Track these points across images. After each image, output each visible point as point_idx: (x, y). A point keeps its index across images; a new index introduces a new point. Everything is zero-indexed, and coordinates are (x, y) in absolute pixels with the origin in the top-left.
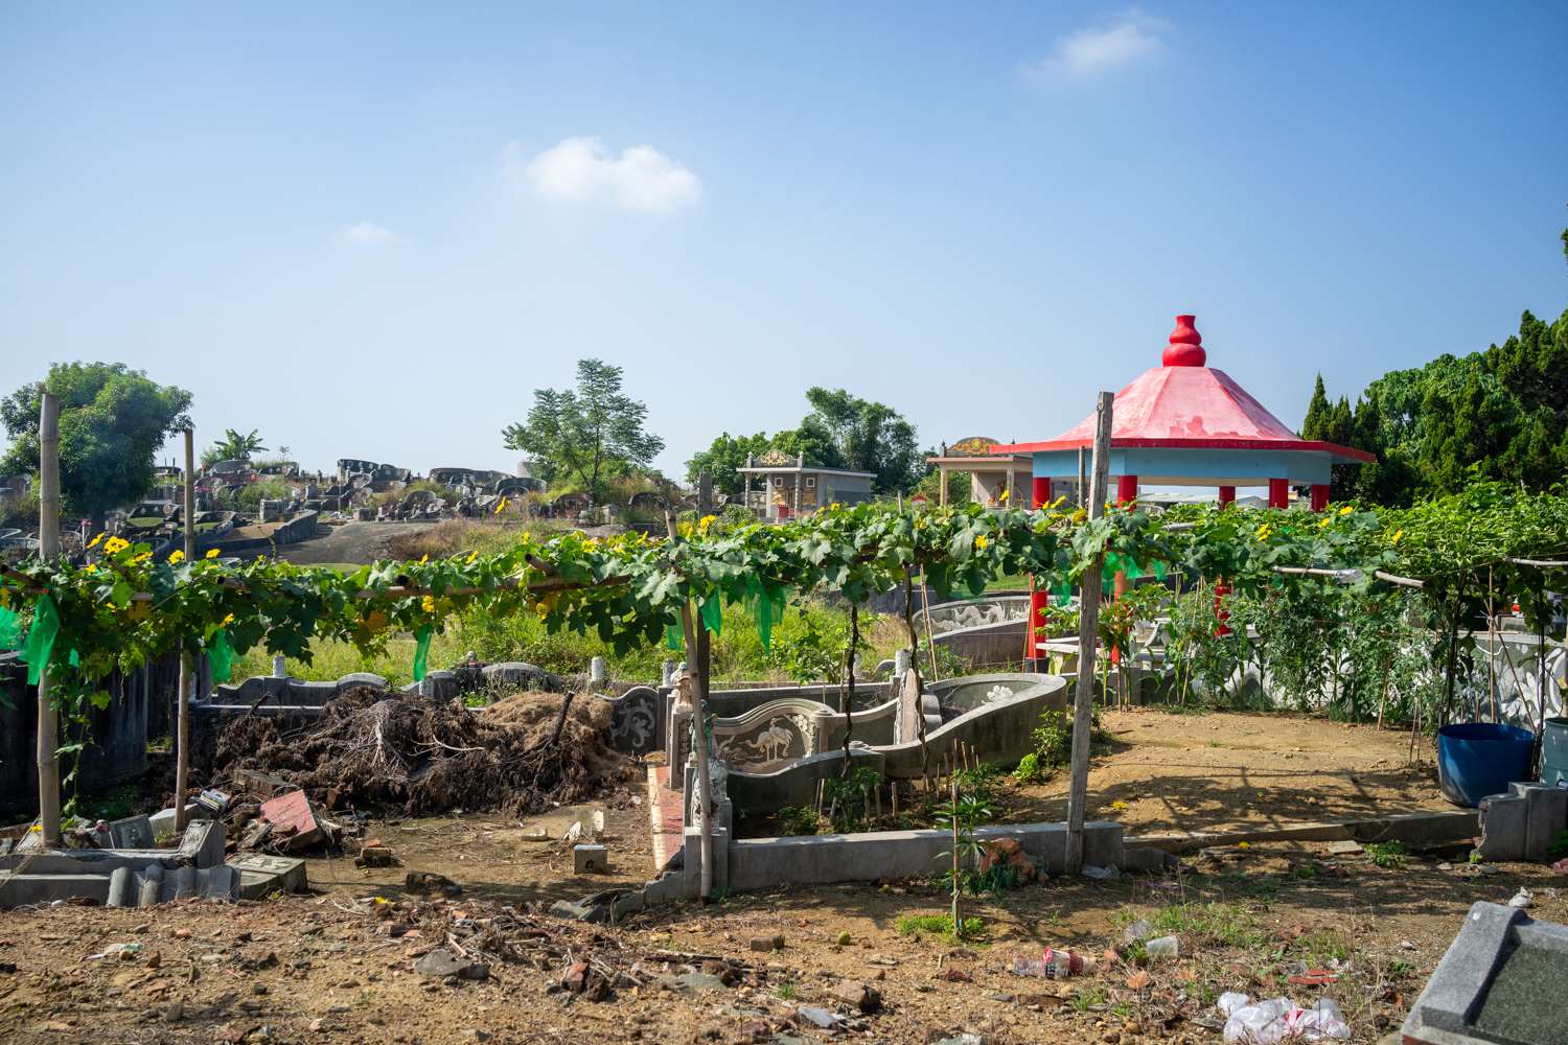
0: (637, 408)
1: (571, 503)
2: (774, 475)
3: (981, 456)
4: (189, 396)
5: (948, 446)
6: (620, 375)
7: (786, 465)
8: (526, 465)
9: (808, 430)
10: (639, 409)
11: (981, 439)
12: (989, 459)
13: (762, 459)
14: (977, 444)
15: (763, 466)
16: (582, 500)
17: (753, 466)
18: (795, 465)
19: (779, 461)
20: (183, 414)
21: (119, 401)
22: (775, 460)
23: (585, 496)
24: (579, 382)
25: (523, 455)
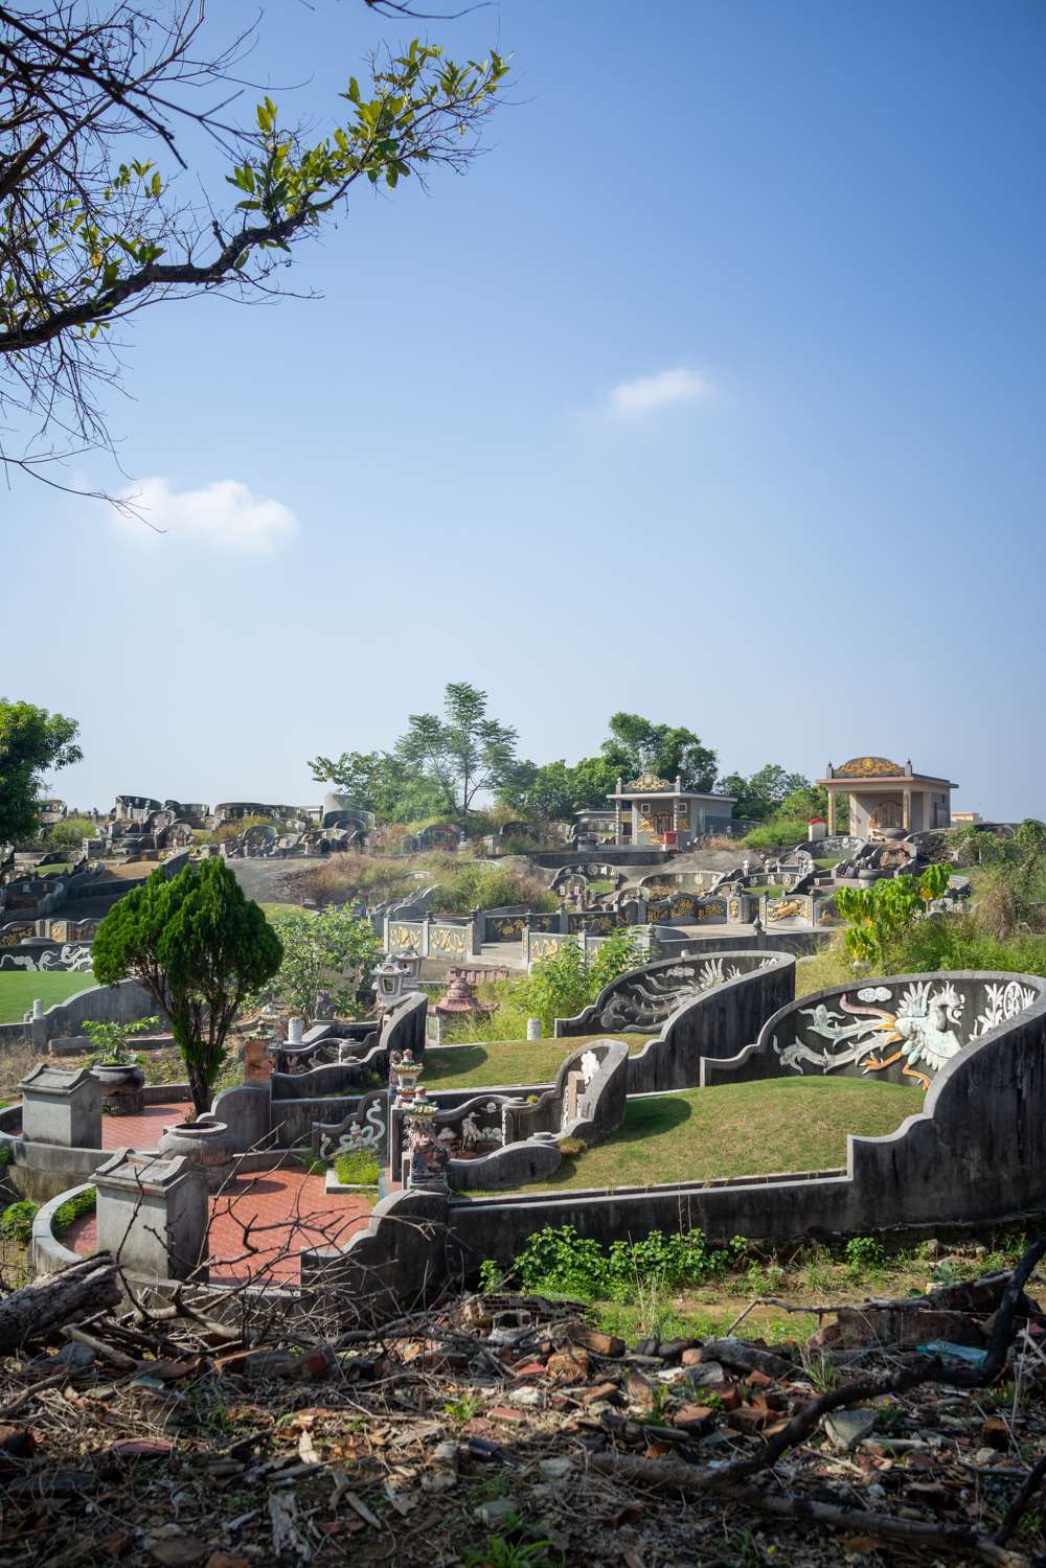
0: (507, 733)
1: (438, 834)
2: (640, 801)
3: (873, 776)
4: (76, 724)
5: (835, 767)
6: (484, 700)
7: (662, 791)
8: (338, 798)
9: (615, 757)
10: (509, 734)
11: (873, 759)
12: (864, 780)
13: (633, 785)
14: (868, 764)
15: (635, 792)
16: (451, 831)
17: (623, 792)
18: (672, 790)
19: (653, 787)
20: (71, 744)
21: (14, 730)
22: (649, 786)
23: (453, 827)
24: (447, 708)
25: (331, 786)
